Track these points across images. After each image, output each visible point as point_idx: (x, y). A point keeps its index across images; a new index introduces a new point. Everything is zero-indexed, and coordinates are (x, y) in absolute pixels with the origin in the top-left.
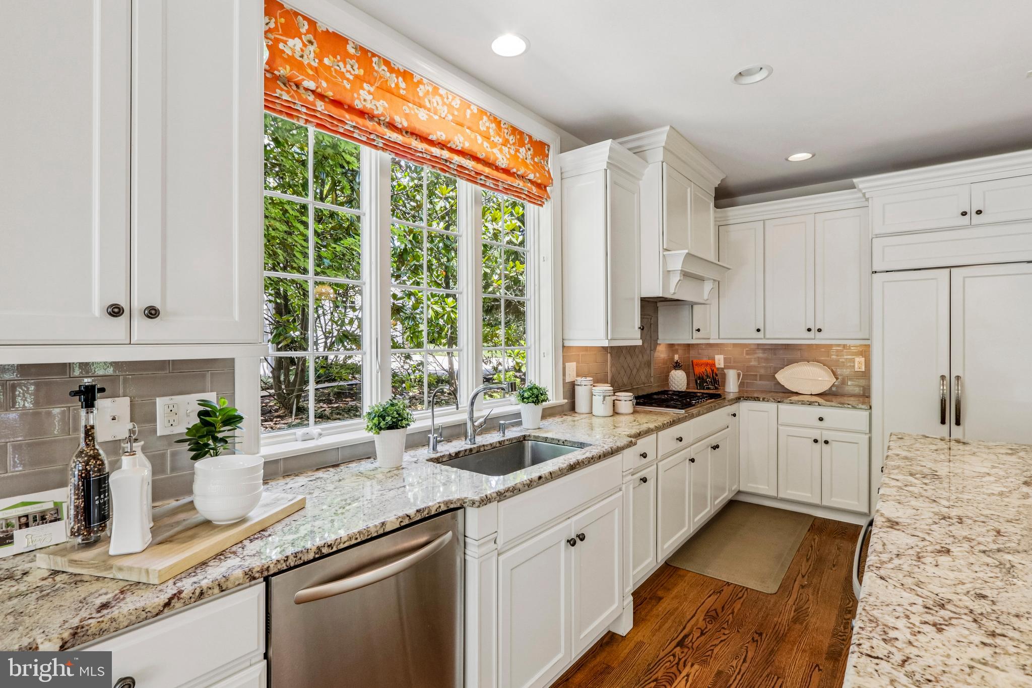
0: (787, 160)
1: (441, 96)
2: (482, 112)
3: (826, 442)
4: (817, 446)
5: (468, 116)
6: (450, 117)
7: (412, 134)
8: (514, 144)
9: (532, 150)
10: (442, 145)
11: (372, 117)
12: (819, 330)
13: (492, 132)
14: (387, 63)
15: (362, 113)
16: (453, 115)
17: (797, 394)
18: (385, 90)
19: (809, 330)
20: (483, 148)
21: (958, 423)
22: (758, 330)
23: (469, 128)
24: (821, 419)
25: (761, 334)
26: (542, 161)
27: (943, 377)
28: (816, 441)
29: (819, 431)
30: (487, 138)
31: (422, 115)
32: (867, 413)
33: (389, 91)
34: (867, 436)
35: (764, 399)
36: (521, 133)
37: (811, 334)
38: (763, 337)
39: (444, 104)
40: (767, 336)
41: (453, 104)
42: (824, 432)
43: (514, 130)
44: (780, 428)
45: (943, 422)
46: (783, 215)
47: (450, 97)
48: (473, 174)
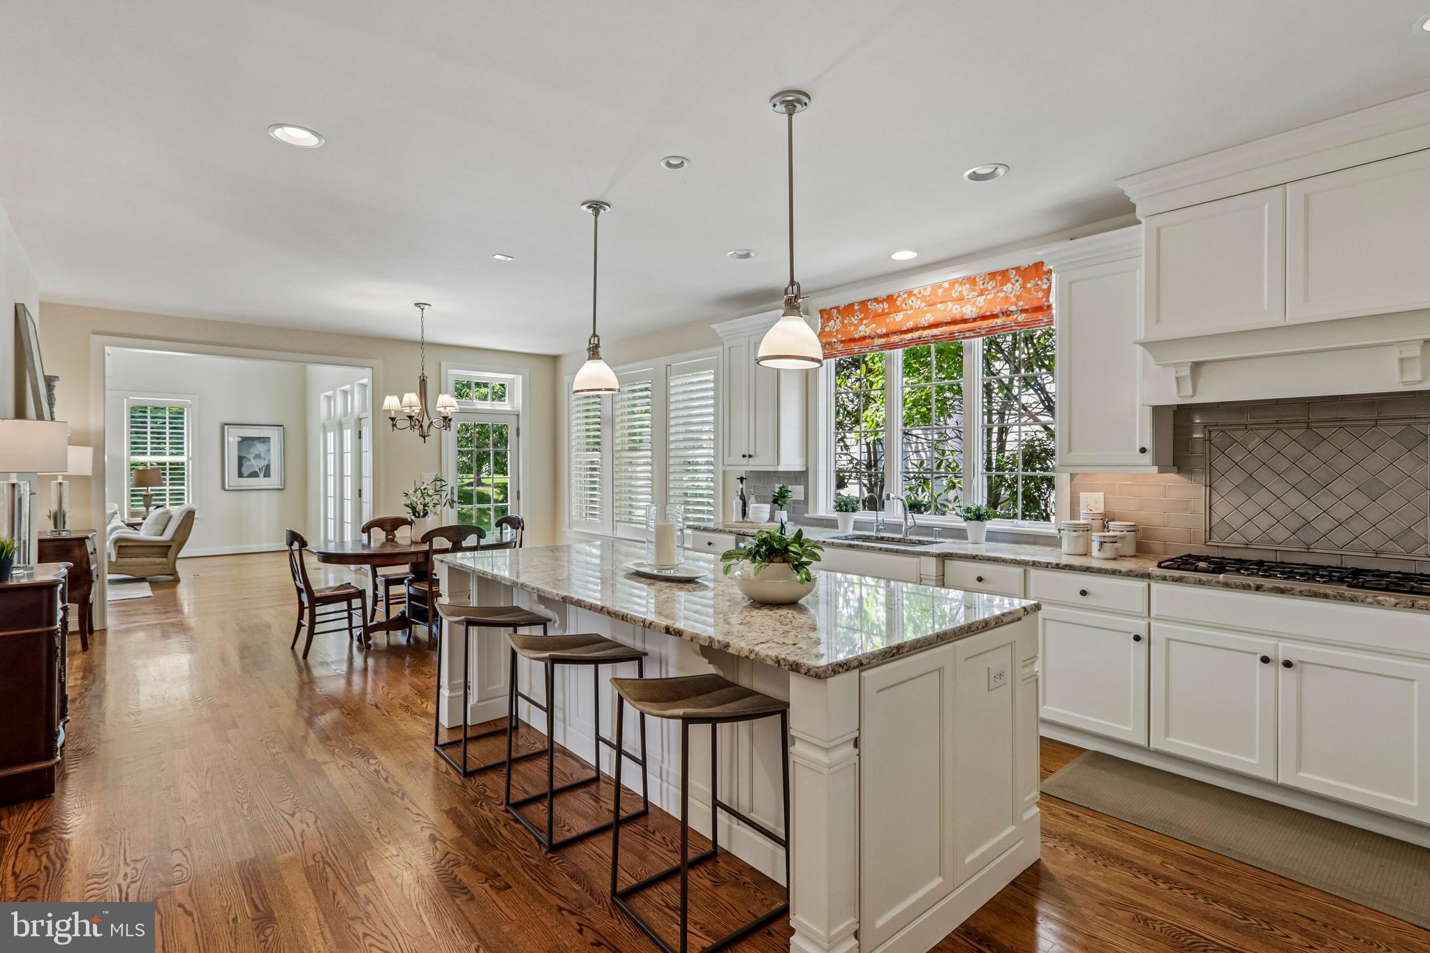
1: (915, 295)
2: (953, 283)
5: (940, 294)
6: (924, 305)
7: (895, 333)
8: (994, 288)
9: (1020, 279)
10: (916, 329)
11: (869, 337)
13: (965, 293)
14: (876, 300)
15: (863, 338)
16: (925, 302)
18: (877, 316)
20: (954, 310)
23: (940, 303)
26: (1039, 283)
30: (961, 299)
31: (899, 317)
33: (879, 315)
36: (1004, 273)
39: (917, 298)
41: (926, 294)
43: (993, 275)
47: (922, 291)
48: (946, 336)
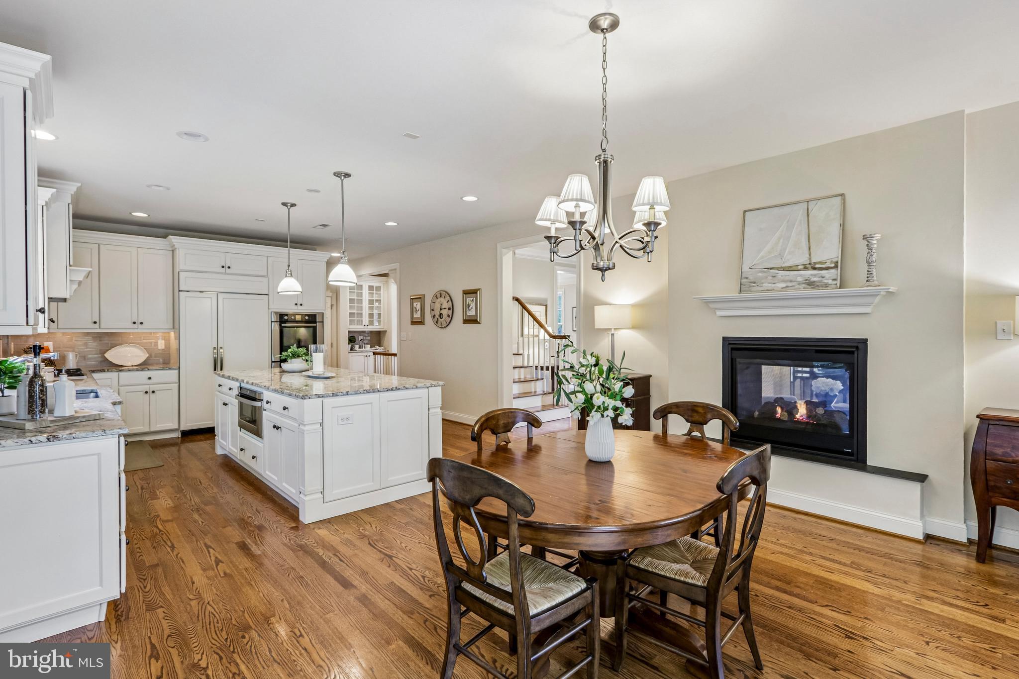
0: (131, 213)
3: (153, 392)
4: (147, 395)
12: (141, 323)
17: (122, 366)
19: (134, 323)
21: (221, 369)
22: (95, 323)
24: (150, 378)
25: (97, 326)
27: (215, 348)
28: (146, 392)
29: (148, 386)
32: (177, 371)
34: (177, 384)
35: (108, 371)
37: (136, 326)
38: (98, 327)
40: (102, 327)
42: (151, 386)
44: (120, 388)
45: (215, 370)
46: (116, 244)
